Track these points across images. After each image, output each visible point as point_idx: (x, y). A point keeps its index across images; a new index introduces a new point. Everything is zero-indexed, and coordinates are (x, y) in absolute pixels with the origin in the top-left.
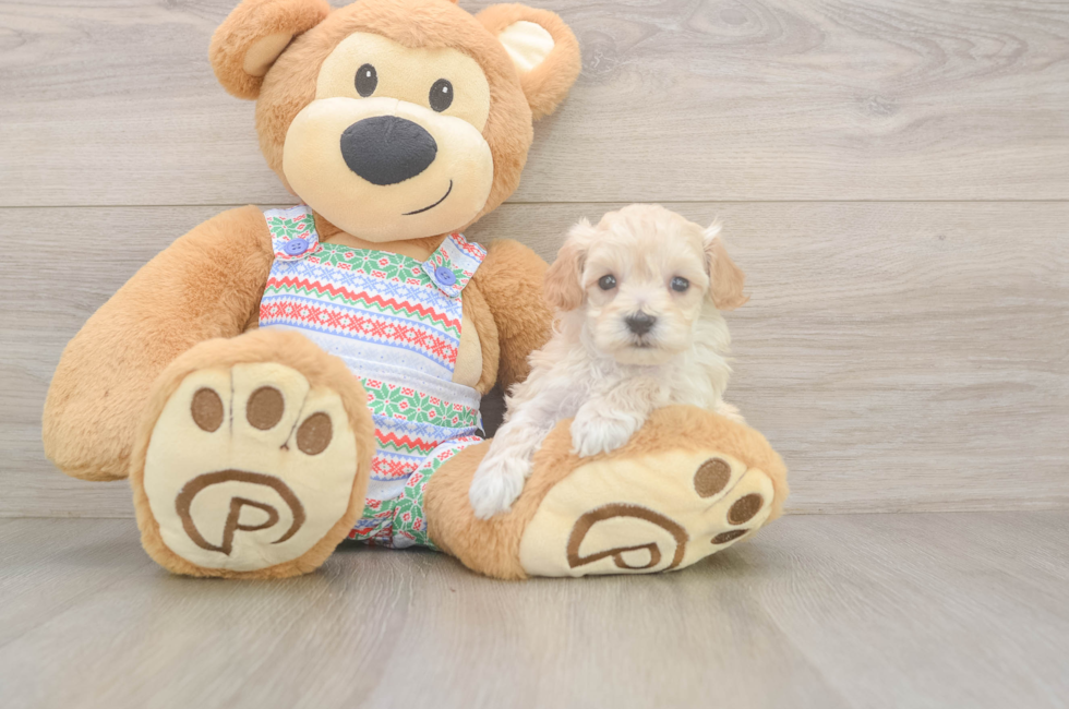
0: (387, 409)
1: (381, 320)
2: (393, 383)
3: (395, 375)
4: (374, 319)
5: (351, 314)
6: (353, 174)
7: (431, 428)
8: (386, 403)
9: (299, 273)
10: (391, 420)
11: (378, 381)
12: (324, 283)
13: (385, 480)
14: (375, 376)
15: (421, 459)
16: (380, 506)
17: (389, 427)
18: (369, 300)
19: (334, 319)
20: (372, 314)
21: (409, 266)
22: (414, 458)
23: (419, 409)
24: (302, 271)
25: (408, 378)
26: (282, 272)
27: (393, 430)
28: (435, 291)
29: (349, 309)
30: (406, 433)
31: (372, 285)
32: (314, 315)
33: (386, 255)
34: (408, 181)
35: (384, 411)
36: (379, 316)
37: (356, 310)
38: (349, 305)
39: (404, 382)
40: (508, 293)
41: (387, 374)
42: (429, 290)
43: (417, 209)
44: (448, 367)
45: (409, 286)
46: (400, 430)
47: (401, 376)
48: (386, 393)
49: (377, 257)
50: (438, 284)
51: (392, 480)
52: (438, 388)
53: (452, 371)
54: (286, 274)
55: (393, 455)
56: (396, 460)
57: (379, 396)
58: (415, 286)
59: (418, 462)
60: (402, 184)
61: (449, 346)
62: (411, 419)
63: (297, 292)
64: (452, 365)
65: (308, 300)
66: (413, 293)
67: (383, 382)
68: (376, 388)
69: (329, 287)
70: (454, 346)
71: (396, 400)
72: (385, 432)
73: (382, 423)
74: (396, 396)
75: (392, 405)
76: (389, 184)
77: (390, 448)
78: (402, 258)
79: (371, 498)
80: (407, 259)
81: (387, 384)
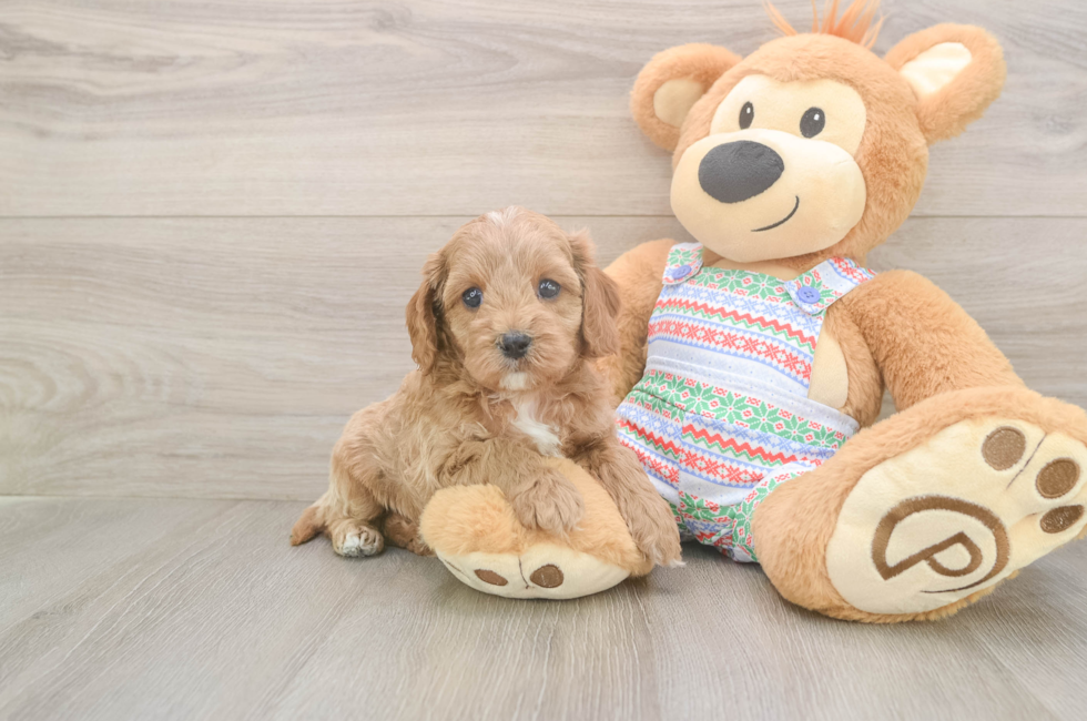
0: (730, 417)
2: (738, 392)
3: (741, 385)
7: (776, 439)
8: (730, 410)
10: (732, 427)
11: (724, 389)
13: (722, 484)
14: (721, 385)
15: (769, 470)
16: (719, 510)
17: (729, 433)
21: (772, 285)
22: (754, 466)
23: (764, 419)
25: (755, 389)
27: (733, 436)
28: (795, 309)
30: (747, 440)
33: (750, 274)
35: (725, 418)
39: (750, 392)
40: (873, 314)
41: (733, 383)
42: (789, 307)
44: (802, 383)
45: (767, 303)
46: (740, 437)
47: (748, 386)
48: (731, 400)
50: (799, 303)
51: (730, 485)
52: (790, 401)
53: (807, 386)
55: (732, 461)
56: (735, 466)
57: (723, 403)
58: (774, 303)
59: (765, 472)
61: (803, 362)
62: (753, 427)
64: (806, 381)
67: (729, 390)
68: (721, 396)
70: (807, 361)
71: (740, 408)
72: (726, 438)
73: (721, 428)
74: (740, 404)
75: (735, 413)
76: (736, 202)
77: (730, 454)
78: (764, 277)
79: (710, 500)
80: (769, 279)
81: (733, 393)
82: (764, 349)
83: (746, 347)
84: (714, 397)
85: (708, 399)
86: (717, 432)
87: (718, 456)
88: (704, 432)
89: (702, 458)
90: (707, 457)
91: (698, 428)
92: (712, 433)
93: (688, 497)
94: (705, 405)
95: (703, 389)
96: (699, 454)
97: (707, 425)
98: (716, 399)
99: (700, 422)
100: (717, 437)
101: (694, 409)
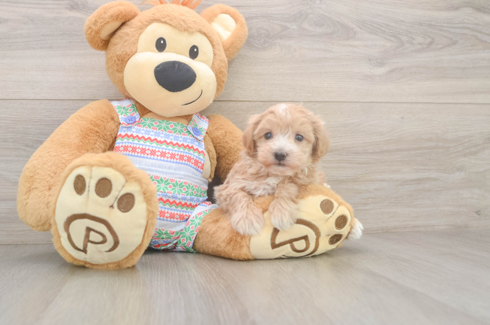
0: (178, 192)
1: (174, 152)
2: (180, 180)
3: (180, 176)
4: (171, 152)
5: (161, 150)
6: (161, 87)
8: (177, 189)
9: (133, 132)
10: (180, 196)
11: (174, 179)
12: (146, 137)
13: (177, 222)
14: (172, 177)
15: (191, 213)
16: (175, 234)
17: (179, 199)
18: (168, 144)
19: (153, 153)
20: (169, 150)
21: (182, 128)
22: (188, 212)
23: (190, 191)
24: (134, 131)
25: (186, 177)
26: (124, 131)
28: (193, 138)
29: (159, 148)
30: (186, 201)
31: (168, 137)
32: (143, 151)
33: (172, 123)
34: (184, 90)
35: (177, 193)
36: (172, 150)
37: (163, 149)
38: (159, 146)
39: (184, 179)
41: (178, 176)
42: (191, 138)
43: (188, 103)
44: (200, 171)
45: (183, 136)
46: (184, 200)
47: (183, 177)
48: (177, 184)
49: (168, 124)
50: (195, 136)
51: (180, 222)
52: (197, 180)
53: (202, 173)
54: (126, 132)
55: (180, 211)
56: (182, 213)
57: (174, 186)
58: (185, 137)
59: (190, 214)
60: (182, 91)
61: (200, 163)
62: (187, 195)
63: (133, 141)
64: (201, 170)
65: (140, 144)
66: (185, 140)
67: (176, 179)
68: (173, 182)
69: (149, 138)
70: (202, 162)
71: (181, 187)
72: (178, 201)
73: (176, 198)
74: (181, 186)
75: (165, 187)
76: (177, 91)
77: (174, 207)
78: (179, 124)
79: (171, 230)
80: (181, 125)
81: (177, 181)
82: (169, 156)
83: (161, 155)
84: (169, 183)
85: (167, 184)
86: (174, 199)
87: (174, 210)
88: (168, 200)
89: (168, 212)
90: (170, 211)
91: (165, 199)
92: (171, 200)
93: (160, 230)
94: (166, 188)
95: (164, 180)
96: (166, 211)
97: (169, 197)
98: (171, 184)
99: (166, 196)
100: (174, 202)
101: (162, 190)
